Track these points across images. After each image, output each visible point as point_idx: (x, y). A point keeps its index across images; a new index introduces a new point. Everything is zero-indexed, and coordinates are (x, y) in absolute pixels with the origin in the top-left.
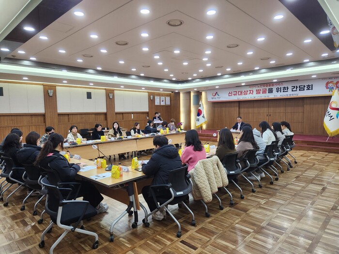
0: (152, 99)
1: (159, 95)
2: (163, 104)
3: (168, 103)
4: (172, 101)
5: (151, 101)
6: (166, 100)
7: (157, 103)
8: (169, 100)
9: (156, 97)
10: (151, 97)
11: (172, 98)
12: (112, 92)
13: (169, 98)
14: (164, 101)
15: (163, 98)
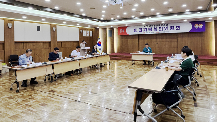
0: (81, 32)
1: (86, 29)
2: (88, 35)
3: (91, 35)
4: (94, 34)
5: (81, 34)
6: (90, 33)
7: (84, 35)
8: (92, 33)
9: (84, 31)
10: (81, 30)
11: (94, 32)
12: (55, 26)
13: (92, 32)
14: (89, 34)
15: (88, 32)
